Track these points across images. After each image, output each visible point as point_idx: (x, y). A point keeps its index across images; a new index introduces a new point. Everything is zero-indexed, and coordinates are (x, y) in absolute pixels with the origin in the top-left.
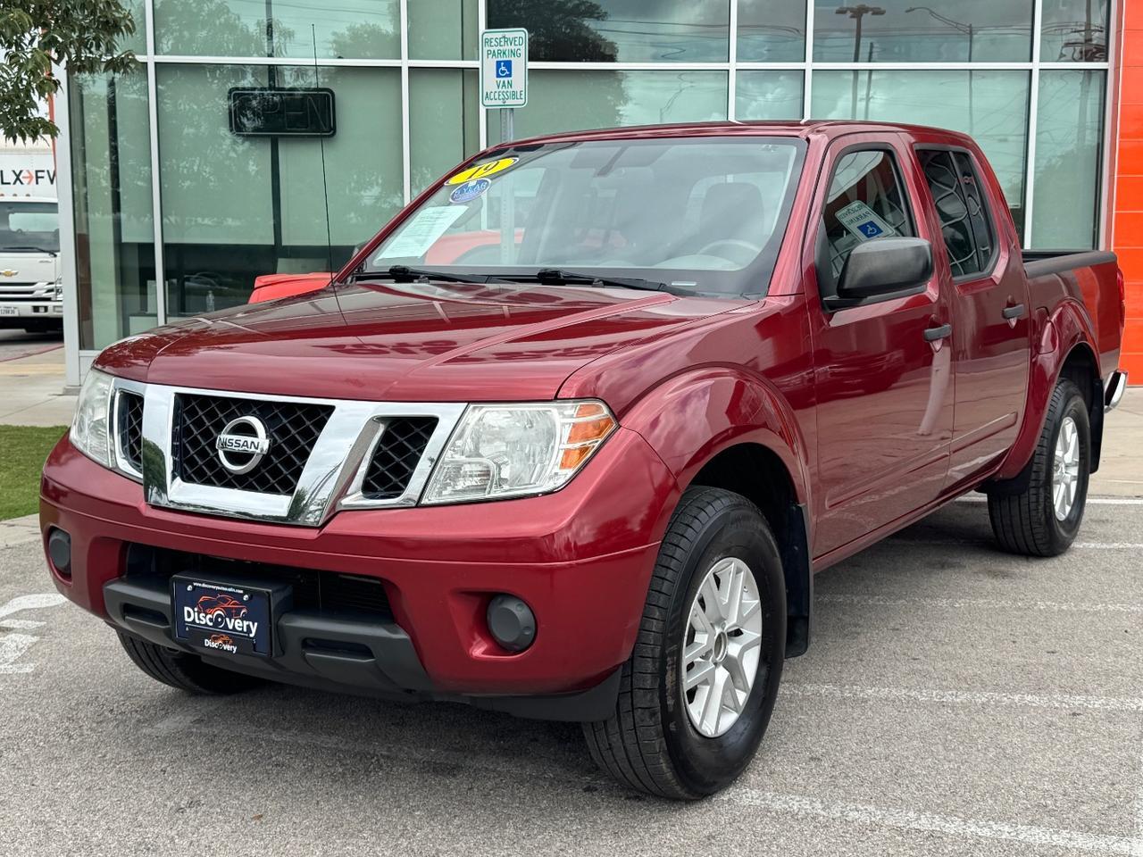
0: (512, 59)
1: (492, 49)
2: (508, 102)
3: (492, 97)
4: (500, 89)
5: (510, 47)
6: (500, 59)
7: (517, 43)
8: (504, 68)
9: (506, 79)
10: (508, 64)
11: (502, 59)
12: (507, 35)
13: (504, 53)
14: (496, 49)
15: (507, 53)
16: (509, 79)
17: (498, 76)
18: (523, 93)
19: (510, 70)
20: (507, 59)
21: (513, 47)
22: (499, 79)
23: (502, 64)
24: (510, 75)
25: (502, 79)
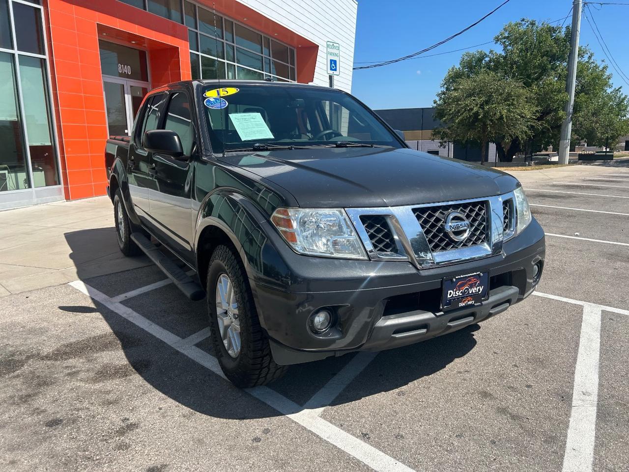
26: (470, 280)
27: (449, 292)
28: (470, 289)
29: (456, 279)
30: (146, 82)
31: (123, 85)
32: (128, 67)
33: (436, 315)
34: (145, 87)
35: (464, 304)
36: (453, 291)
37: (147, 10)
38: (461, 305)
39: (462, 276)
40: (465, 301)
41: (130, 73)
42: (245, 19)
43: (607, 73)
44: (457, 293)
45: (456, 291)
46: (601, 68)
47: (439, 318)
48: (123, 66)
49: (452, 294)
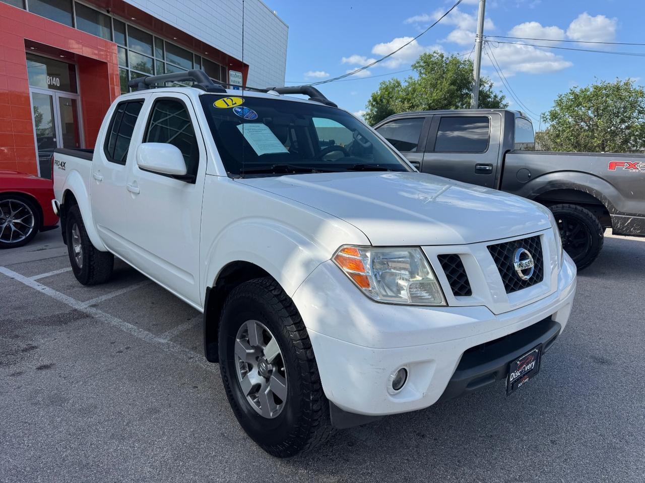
30: (75, 94)
31: (52, 96)
32: (57, 79)
34: (73, 98)
37: (76, 27)
41: (58, 85)
43: (504, 102)
46: (499, 97)
48: (51, 78)
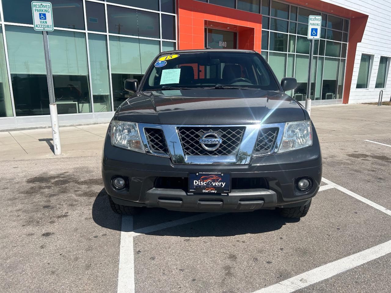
0: (46, 13)
1: (37, 9)
2: (45, 29)
3: (39, 26)
4: (42, 24)
5: (44, 9)
6: (40, 13)
7: (47, 7)
8: (43, 16)
9: (44, 20)
10: (44, 15)
11: (42, 13)
12: (43, 4)
13: (42, 11)
14: (39, 9)
15: (43, 10)
16: (46, 20)
17: (40, 19)
18: (52, 26)
19: (45, 17)
20: (44, 13)
21: (46, 9)
22: (41, 20)
23: (42, 14)
24: (45, 19)
25: (42, 20)
26: (213, 177)
27: (195, 181)
28: (213, 183)
29: (199, 174)
32: (225, 42)
33: (187, 194)
35: (207, 191)
36: (198, 181)
37: (237, 8)
38: (204, 191)
39: (204, 173)
40: (208, 189)
41: (226, 46)
42: (307, 4)
44: (201, 183)
45: (200, 182)
47: (189, 197)
48: (222, 42)
49: (196, 183)
